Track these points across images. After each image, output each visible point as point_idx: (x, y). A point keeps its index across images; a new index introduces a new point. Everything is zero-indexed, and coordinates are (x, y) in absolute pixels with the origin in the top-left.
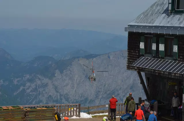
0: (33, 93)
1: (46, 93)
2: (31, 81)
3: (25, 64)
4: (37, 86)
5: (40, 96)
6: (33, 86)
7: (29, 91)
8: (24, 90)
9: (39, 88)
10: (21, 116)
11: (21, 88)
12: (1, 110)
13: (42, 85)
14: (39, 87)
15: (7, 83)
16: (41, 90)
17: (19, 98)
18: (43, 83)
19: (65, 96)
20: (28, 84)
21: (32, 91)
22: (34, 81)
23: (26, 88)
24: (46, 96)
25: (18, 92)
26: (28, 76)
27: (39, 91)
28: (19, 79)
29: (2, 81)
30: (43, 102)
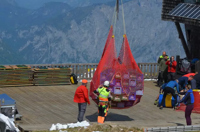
0: (43, 49)
1: (59, 49)
2: (40, 33)
3: (33, 12)
4: (47, 41)
5: (51, 54)
6: (43, 40)
7: (37, 47)
8: (31, 45)
9: (50, 43)
10: (29, 78)
11: (28, 43)
12: (3, 69)
13: (54, 39)
14: (50, 41)
15: (10, 37)
16: (53, 45)
17: (26, 55)
18: (55, 36)
19: (82, 53)
20: (37, 38)
21: (41, 47)
22: (44, 34)
23: (34, 42)
24: (59, 52)
25: (24, 48)
26: (36, 28)
27: (51, 47)
28: (25, 31)
29: (4, 34)
30: (56, 61)
